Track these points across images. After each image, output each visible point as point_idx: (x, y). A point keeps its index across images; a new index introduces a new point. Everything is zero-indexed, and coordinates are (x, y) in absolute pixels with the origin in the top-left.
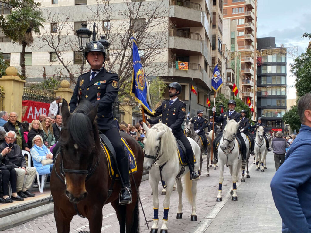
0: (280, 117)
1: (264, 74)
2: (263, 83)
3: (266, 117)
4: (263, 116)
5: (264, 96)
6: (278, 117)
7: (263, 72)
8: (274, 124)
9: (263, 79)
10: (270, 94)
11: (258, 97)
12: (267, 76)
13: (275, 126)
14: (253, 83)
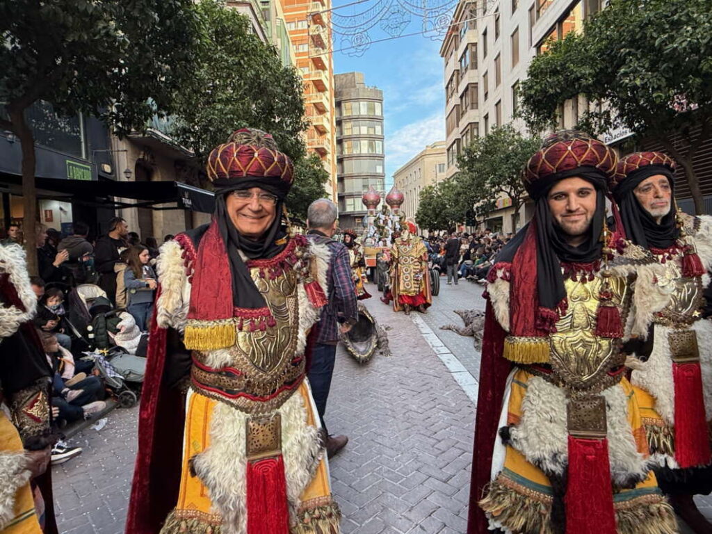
1: (347, 136)
2: (346, 152)
3: (353, 210)
7: (346, 133)
9: (346, 145)
14: (330, 147)
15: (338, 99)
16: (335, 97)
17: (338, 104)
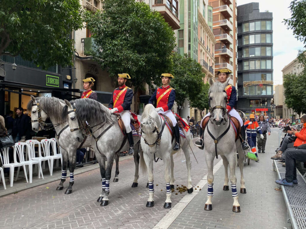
0: (265, 94)
1: (245, 45)
2: (244, 56)
4: (245, 94)
5: (246, 70)
6: (262, 94)
7: (245, 43)
8: (259, 104)
9: (244, 51)
10: (254, 68)
11: (239, 72)
12: (250, 47)
13: (259, 105)
15: (240, 21)
16: (237, 21)
17: (240, 25)
